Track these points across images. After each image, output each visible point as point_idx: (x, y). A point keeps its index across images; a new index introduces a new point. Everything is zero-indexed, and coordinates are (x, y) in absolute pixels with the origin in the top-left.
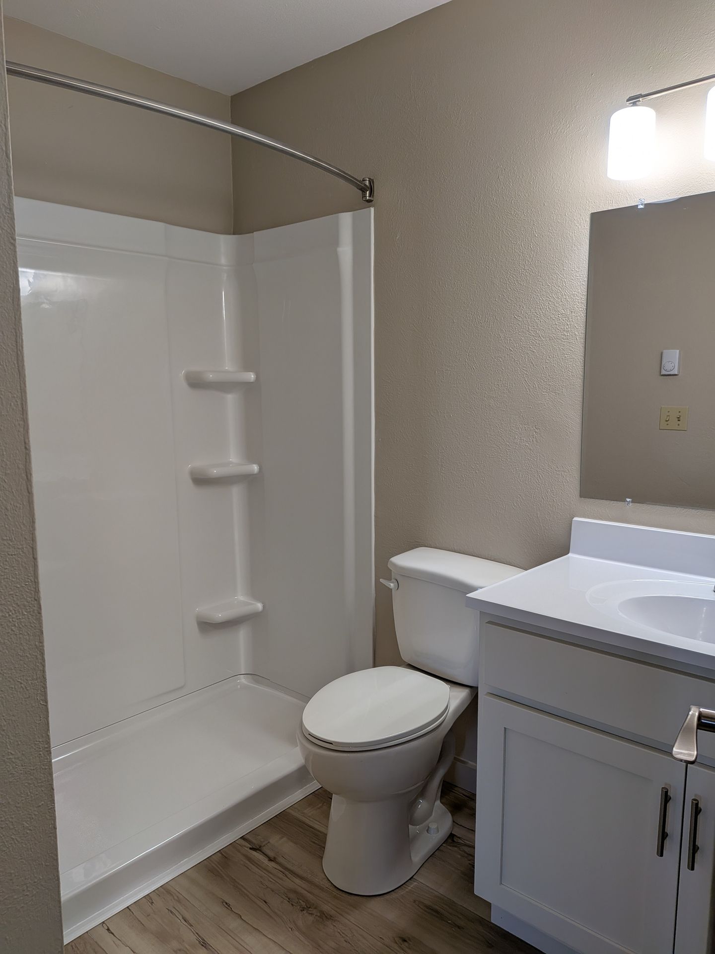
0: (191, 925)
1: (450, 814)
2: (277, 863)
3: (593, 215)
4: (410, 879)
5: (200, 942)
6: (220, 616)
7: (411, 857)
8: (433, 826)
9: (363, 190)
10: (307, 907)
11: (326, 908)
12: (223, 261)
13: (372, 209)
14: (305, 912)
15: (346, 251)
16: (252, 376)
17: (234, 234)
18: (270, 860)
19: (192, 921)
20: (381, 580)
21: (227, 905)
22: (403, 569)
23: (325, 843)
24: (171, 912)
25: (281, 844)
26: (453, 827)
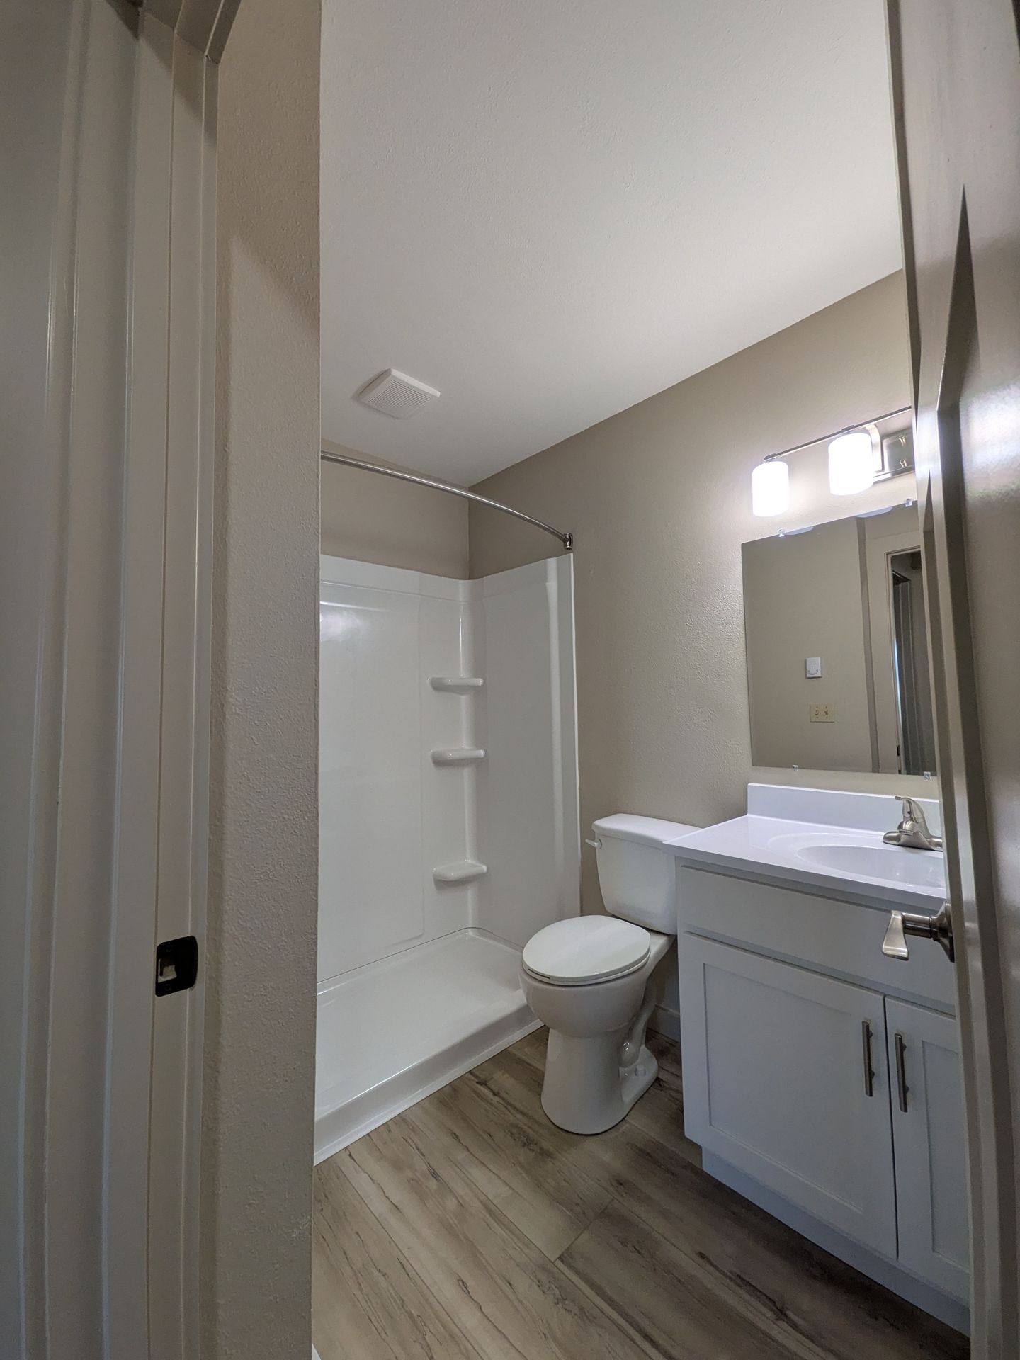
0: (423, 1155)
1: (655, 1058)
2: (500, 1097)
3: (744, 546)
4: (622, 1121)
5: (431, 1172)
6: (453, 875)
7: (621, 1096)
8: (640, 1068)
9: (565, 541)
10: (528, 1143)
11: (545, 1144)
12: (461, 599)
13: (572, 555)
14: (526, 1147)
15: (552, 586)
16: (480, 681)
17: (469, 579)
18: (495, 1094)
19: (423, 1151)
20: (587, 841)
21: (456, 1136)
22: (604, 829)
23: (543, 1080)
24: (407, 1141)
25: (503, 1080)
26: (659, 1071)
